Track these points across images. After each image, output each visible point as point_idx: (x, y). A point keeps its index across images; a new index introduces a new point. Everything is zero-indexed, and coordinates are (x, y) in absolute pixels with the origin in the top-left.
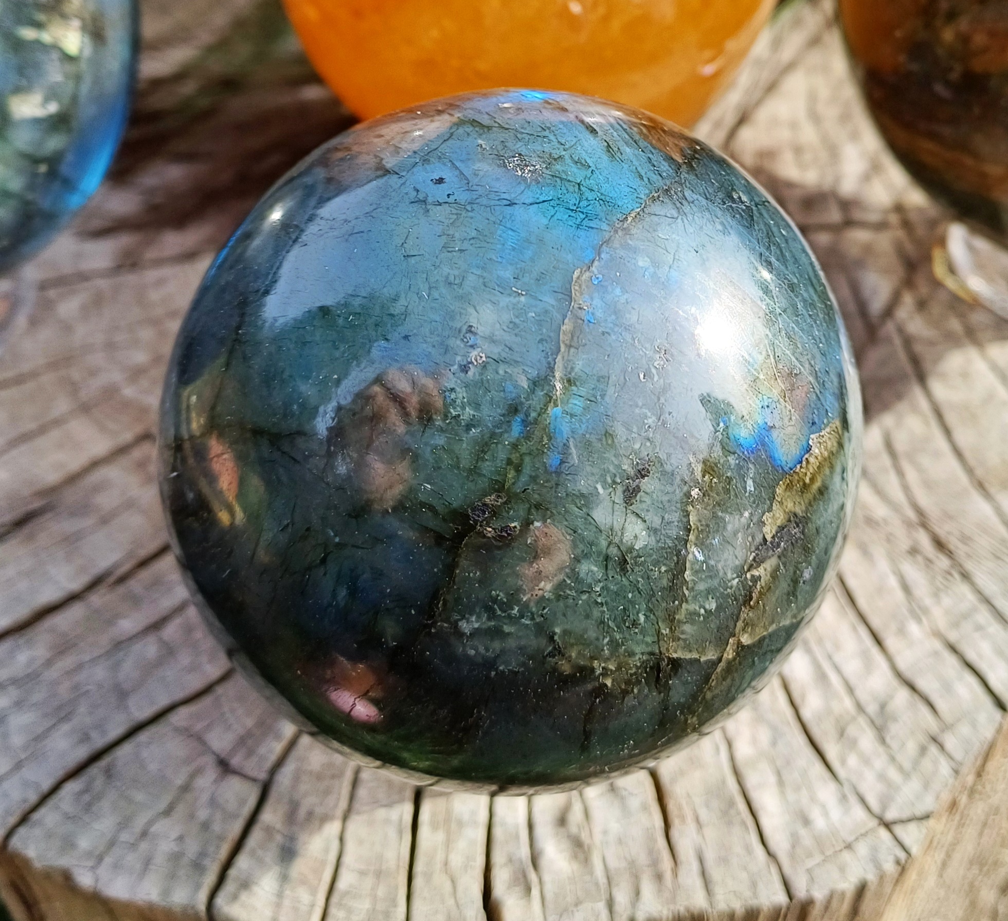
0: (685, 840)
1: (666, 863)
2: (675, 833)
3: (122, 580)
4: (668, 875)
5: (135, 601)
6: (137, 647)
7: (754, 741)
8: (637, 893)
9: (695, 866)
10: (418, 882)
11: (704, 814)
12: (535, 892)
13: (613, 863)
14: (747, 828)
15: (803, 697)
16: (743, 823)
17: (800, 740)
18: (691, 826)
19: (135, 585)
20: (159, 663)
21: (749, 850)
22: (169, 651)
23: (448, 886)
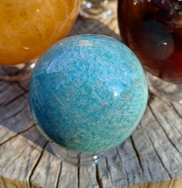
0: (145, 165)
1: (141, 171)
2: (142, 164)
3: (6, 105)
4: (142, 173)
5: (9, 110)
6: (10, 120)
7: (159, 143)
8: (134, 177)
9: (148, 171)
10: (81, 174)
11: (148, 159)
12: (109, 177)
13: (128, 170)
14: (159, 162)
15: (169, 133)
16: (158, 161)
17: (169, 143)
18: (146, 162)
19: (9, 106)
20: (15, 124)
21: (160, 167)
22: (18, 121)
23: (88, 175)
